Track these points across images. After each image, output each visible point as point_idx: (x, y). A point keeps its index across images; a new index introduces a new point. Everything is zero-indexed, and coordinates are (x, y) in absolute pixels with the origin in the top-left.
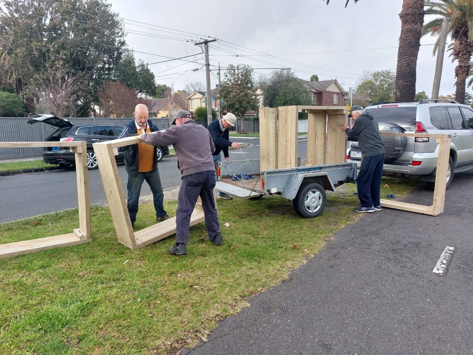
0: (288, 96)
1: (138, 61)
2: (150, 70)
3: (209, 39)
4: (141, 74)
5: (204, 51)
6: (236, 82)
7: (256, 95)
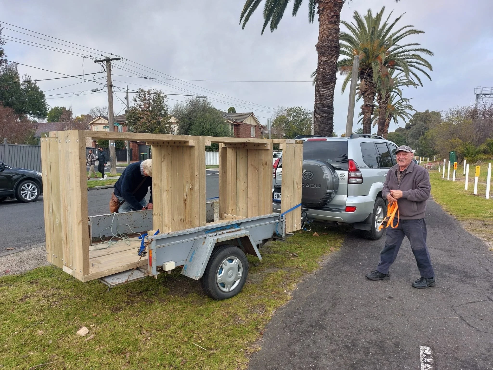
0: (204, 126)
1: (23, 77)
2: (39, 88)
3: (112, 57)
4: (26, 92)
5: (106, 70)
6: (147, 108)
7: (170, 124)
